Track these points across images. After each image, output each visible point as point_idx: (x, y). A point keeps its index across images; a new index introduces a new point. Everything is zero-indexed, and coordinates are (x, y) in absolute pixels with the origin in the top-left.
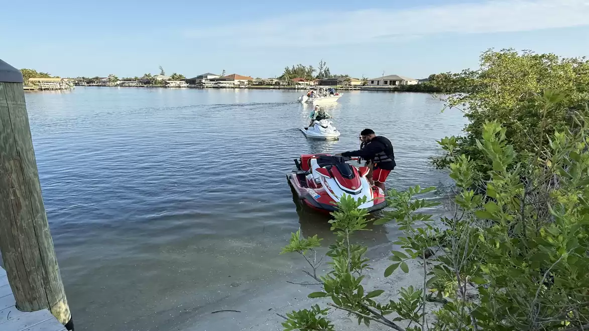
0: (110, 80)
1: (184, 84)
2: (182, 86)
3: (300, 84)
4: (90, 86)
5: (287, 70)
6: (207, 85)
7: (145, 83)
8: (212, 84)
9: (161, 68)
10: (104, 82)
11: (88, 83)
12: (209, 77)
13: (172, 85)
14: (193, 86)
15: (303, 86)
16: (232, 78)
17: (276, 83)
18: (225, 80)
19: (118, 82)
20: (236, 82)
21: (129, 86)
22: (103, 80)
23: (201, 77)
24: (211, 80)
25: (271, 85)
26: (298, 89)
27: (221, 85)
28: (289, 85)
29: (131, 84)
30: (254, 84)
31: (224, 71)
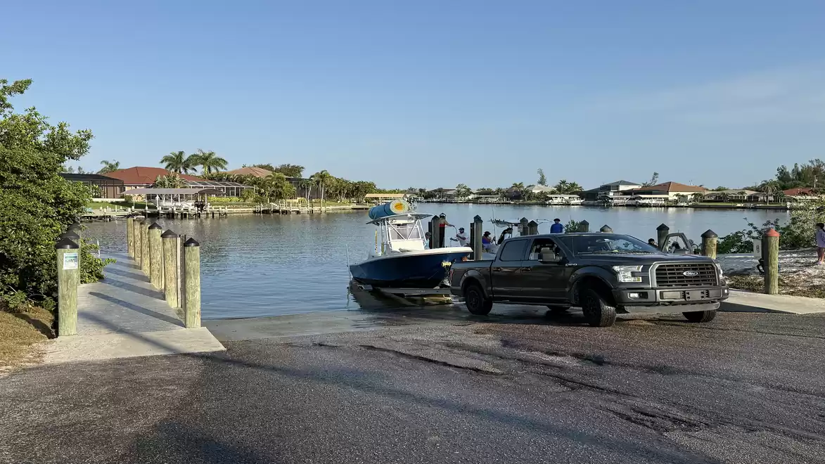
0: (459, 194)
1: (576, 200)
2: (572, 202)
3: (796, 200)
4: (428, 202)
5: (781, 173)
6: (616, 201)
7: (512, 199)
8: (625, 200)
9: (540, 172)
10: (450, 196)
11: (425, 198)
12: (622, 188)
13: (555, 201)
14: (591, 202)
15: (802, 204)
16: (665, 188)
17: (750, 197)
18: (650, 193)
19: (470, 197)
20: (672, 196)
21: (487, 203)
22: (449, 193)
23: (607, 188)
24: (625, 193)
25: (740, 201)
26: (791, 209)
27: (642, 201)
28: (776, 201)
29: (490, 200)
30: (706, 198)
31: (655, 174)
